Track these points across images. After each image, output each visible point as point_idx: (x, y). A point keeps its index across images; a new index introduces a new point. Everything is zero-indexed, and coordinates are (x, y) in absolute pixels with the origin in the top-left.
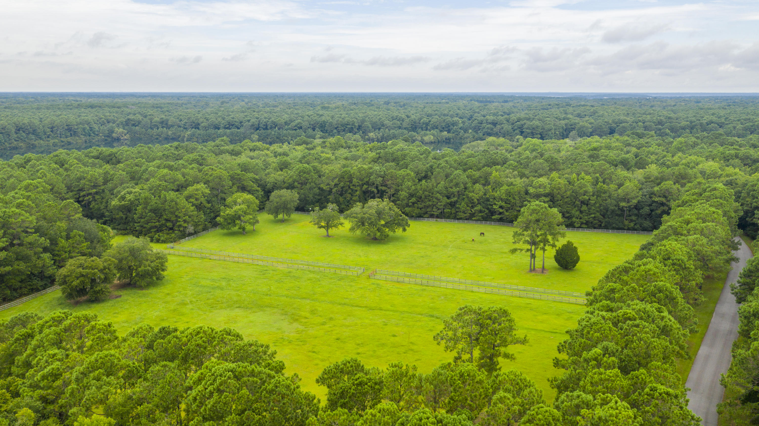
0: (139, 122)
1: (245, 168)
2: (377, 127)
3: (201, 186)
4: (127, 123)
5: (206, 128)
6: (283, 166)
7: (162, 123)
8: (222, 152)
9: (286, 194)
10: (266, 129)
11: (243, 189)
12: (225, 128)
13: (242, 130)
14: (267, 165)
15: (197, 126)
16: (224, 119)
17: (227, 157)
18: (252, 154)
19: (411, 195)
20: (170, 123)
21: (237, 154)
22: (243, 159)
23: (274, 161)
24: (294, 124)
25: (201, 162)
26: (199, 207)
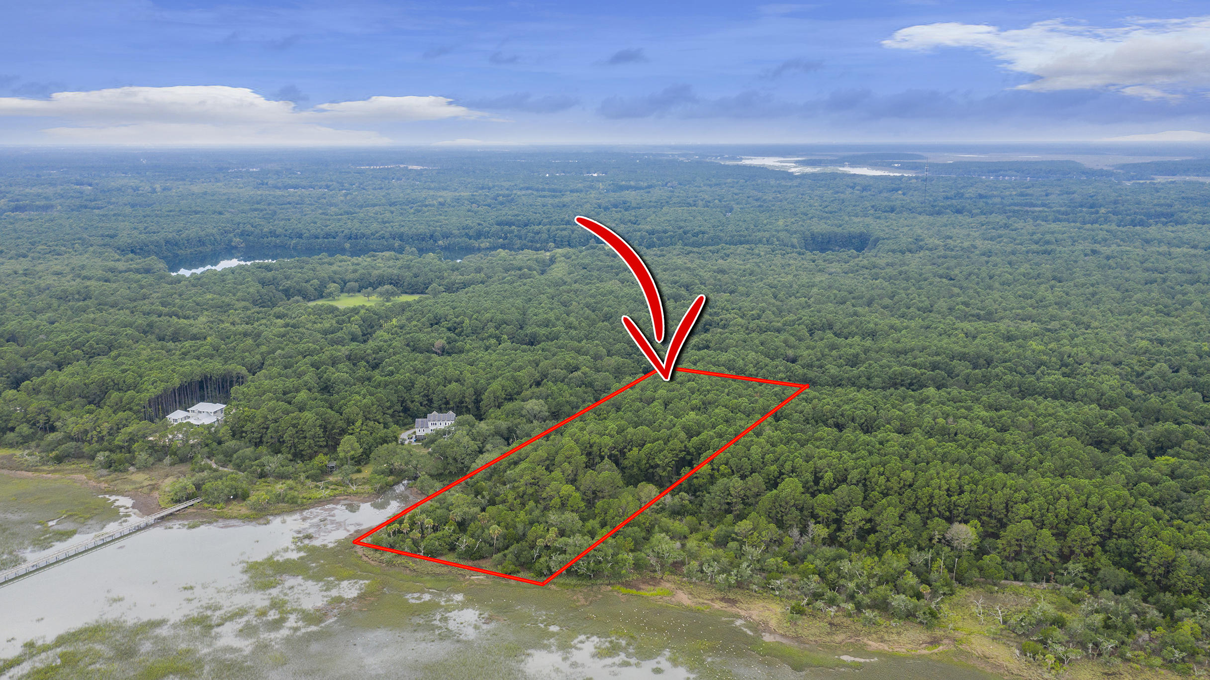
0: (252, 233)
1: (335, 273)
2: (446, 236)
3: (316, 281)
4: (242, 234)
5: (308, 238)
6: (355, 271)
7: (271, 232)
8: (323, 263)
9: (353, 284)
10: (356, 238)
11: (334, 282)
12: (324, 238)
13: (337, 239)
14: (347, 271)
15: (300, 236)
16: (322, 230)
17: (326, 266)
18: (340, 264)
19: (409, 284)
20: (277, 233)
21: (331, 264)
22: (335, 268)
23: (351, 268)
24: (377, 235)
25: (314, 270)
26: (316, 289)
